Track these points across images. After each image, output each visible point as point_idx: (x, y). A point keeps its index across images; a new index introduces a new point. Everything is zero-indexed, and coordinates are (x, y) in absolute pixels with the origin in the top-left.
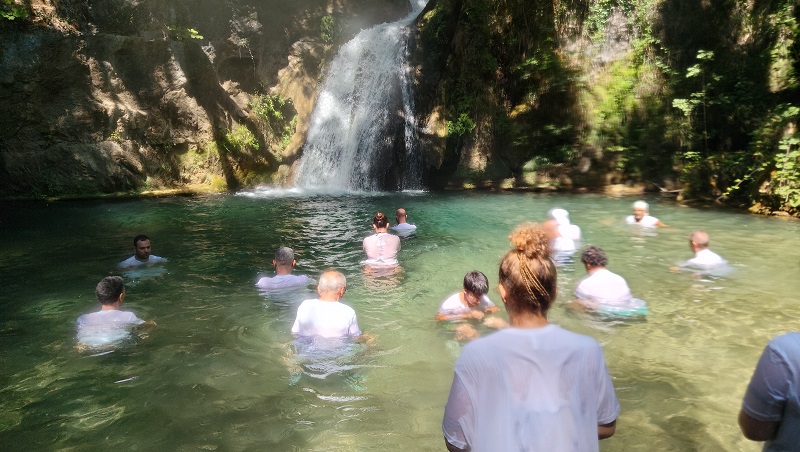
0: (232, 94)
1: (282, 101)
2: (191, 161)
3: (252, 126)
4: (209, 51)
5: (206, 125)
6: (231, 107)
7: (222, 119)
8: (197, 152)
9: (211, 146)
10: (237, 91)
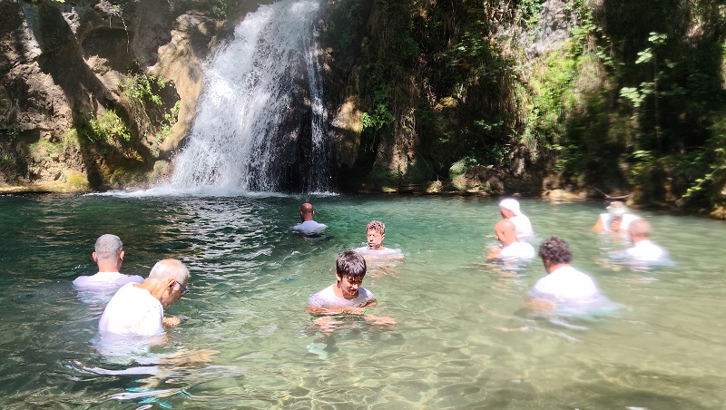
0: (98, 72)
1: (162, 83)
2: (43, 151)
3: (122, 112)
4: (71, 18)
5: (64, 109)
6: (96, 88)
7: (85, 103)
8: (51, 140)
9: (70, 135)
10: (105, 68)
